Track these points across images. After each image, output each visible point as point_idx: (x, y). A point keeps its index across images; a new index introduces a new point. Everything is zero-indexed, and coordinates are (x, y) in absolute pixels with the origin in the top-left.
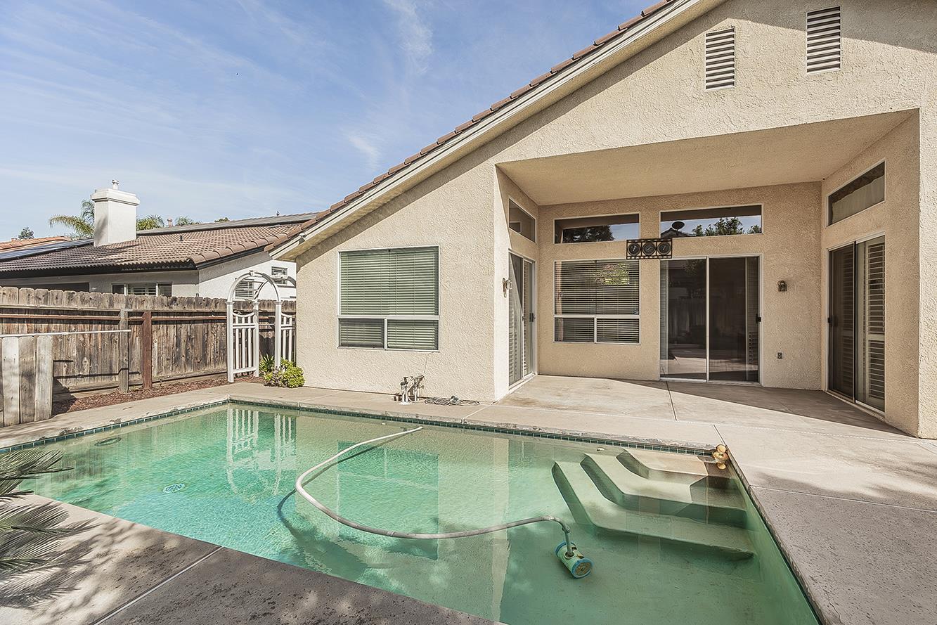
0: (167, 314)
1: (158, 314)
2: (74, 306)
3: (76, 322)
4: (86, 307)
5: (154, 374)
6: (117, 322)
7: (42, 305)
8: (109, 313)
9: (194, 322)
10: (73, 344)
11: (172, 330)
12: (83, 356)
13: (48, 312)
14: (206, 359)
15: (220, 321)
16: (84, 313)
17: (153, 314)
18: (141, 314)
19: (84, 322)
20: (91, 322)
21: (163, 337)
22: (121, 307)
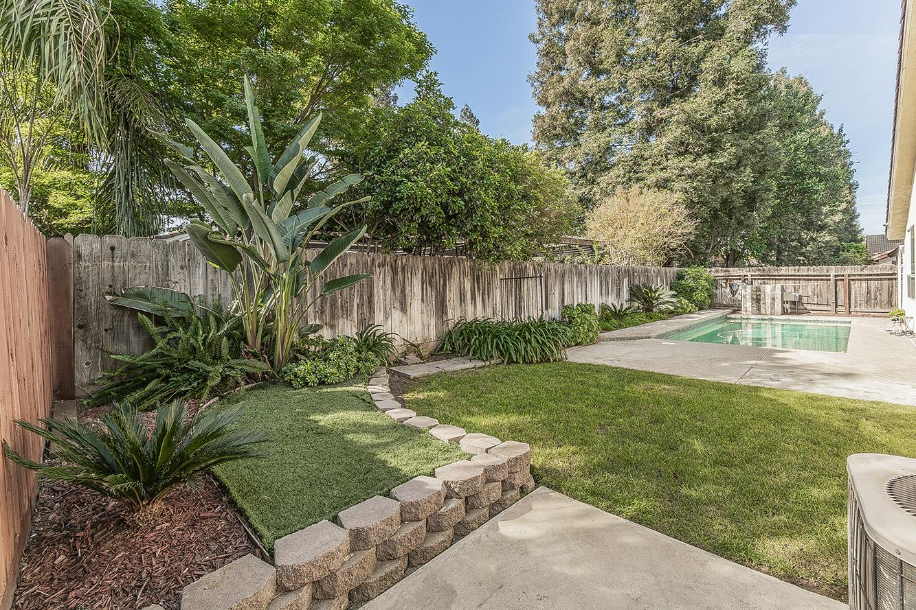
0: (861, 275)
1: (854, 275)
2: (810, 273)
3: (811, 280)
4: (815, 273)
5: (853, 307)
6: (830, 280)
7: (797, 274)
8: (826, 276)
9: (881, 279)
10: (810, 290)
11: (864, 284)
12: (814, 295)
13: (799, 276)
14: (891, 303)
15: (892, 279)
16: (814, 276)
17: (849, 276)
18: (843, 276)
19: (814, 280)
20: (818, 280)
21: (859, 288)
22: (832, 273)
